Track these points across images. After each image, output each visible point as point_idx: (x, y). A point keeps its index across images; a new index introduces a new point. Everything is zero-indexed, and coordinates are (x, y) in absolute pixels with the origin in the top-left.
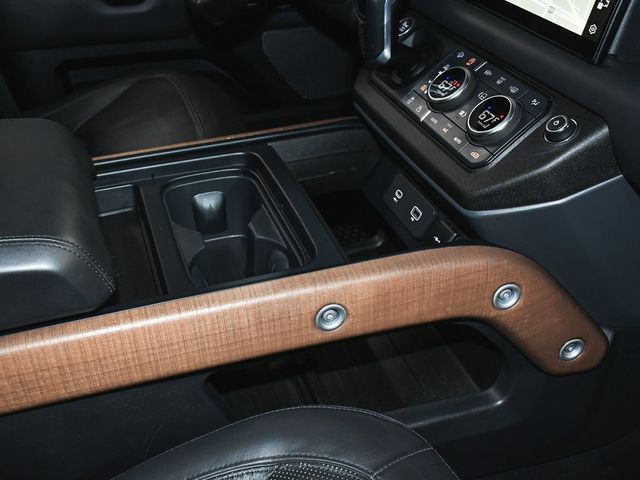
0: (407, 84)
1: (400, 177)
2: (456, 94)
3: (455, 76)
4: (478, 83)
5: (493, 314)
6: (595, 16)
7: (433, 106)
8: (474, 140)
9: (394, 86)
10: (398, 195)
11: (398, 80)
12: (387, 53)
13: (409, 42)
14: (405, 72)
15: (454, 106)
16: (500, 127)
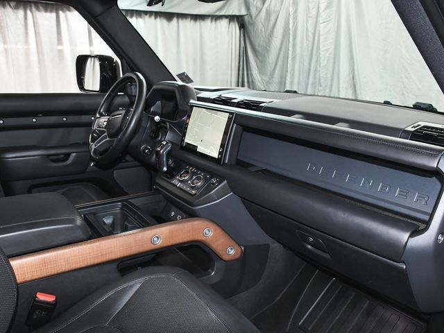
0: (173, 177)
1: (173, 208)
2: (187, 178)
3: (187, 172)
4: (194, 173)
5: (204, 238)
6: (220, 153)
7: (180, 181)
8: (193, 188)
9: (168, 178)
10: (173, 213)
11: (169, 176)
12: (165, 169)
13: (172, 165)
14: (171, 173)
15: (187, 181)
16: (199, 184)
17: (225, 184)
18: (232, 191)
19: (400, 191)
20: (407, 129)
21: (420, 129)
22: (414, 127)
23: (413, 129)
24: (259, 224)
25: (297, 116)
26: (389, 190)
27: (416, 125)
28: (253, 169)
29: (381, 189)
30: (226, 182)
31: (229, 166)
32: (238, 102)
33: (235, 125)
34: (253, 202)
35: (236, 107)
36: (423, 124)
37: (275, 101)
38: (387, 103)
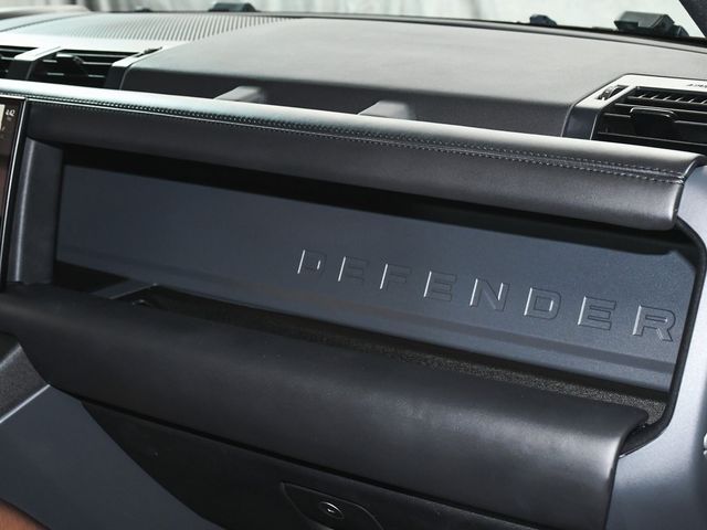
17: (16, 359)
18: (46, 378)
19: (590, 307)
20: (583, 104)
21: (625, 99)
22: (606, 96)
23: (603, 103)
24: (169, 484)
25: (240, 92)
26: (558, 309)
27: (613, 86)
28: (113, 293)
29: (534, 306)
30: (19, 349)
31: (28, 292)
32: (40, 61)
33: (32, 145)
34: (123, 410)
35: (32, 79)
36: (632, 83)
37: (166, 45)
38: (541, 22)
